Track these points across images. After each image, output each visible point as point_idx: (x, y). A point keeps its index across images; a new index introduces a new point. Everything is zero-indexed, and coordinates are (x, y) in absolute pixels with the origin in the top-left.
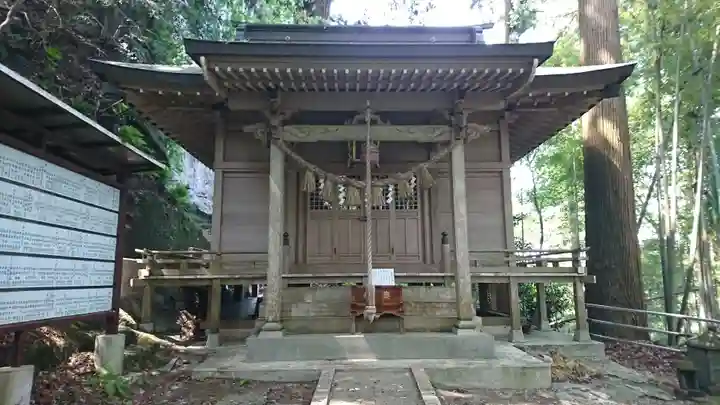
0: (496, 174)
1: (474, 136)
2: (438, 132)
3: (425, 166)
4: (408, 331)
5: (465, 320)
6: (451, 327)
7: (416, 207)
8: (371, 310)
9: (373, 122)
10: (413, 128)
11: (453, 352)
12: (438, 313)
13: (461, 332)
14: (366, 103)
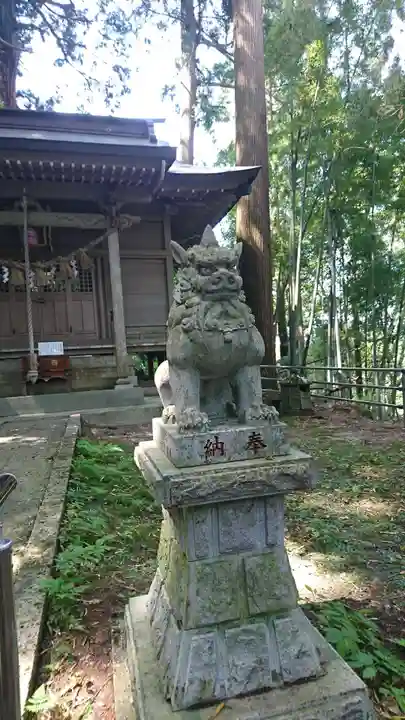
0: (160, 261)
1: (126, 225)
2: (95, 220)
3: (83, 250)
4: (74, 390)
5: (121, 377)
6: (111, 384)
7: (91, 290)
8: (33, 374)
9: (31, 208)
10: (71, 216)
11: (109, 403)
12: (104, 376)
13: (117, 387)
14: (22, 190)
